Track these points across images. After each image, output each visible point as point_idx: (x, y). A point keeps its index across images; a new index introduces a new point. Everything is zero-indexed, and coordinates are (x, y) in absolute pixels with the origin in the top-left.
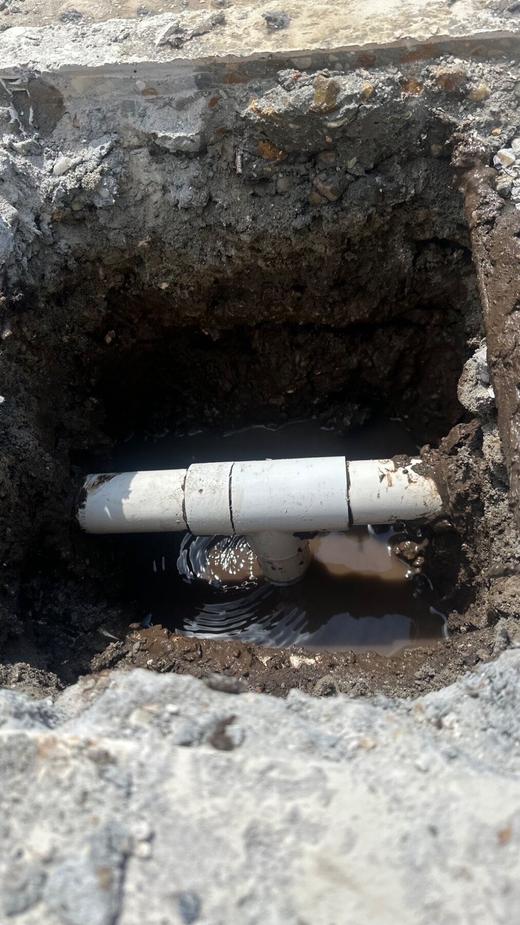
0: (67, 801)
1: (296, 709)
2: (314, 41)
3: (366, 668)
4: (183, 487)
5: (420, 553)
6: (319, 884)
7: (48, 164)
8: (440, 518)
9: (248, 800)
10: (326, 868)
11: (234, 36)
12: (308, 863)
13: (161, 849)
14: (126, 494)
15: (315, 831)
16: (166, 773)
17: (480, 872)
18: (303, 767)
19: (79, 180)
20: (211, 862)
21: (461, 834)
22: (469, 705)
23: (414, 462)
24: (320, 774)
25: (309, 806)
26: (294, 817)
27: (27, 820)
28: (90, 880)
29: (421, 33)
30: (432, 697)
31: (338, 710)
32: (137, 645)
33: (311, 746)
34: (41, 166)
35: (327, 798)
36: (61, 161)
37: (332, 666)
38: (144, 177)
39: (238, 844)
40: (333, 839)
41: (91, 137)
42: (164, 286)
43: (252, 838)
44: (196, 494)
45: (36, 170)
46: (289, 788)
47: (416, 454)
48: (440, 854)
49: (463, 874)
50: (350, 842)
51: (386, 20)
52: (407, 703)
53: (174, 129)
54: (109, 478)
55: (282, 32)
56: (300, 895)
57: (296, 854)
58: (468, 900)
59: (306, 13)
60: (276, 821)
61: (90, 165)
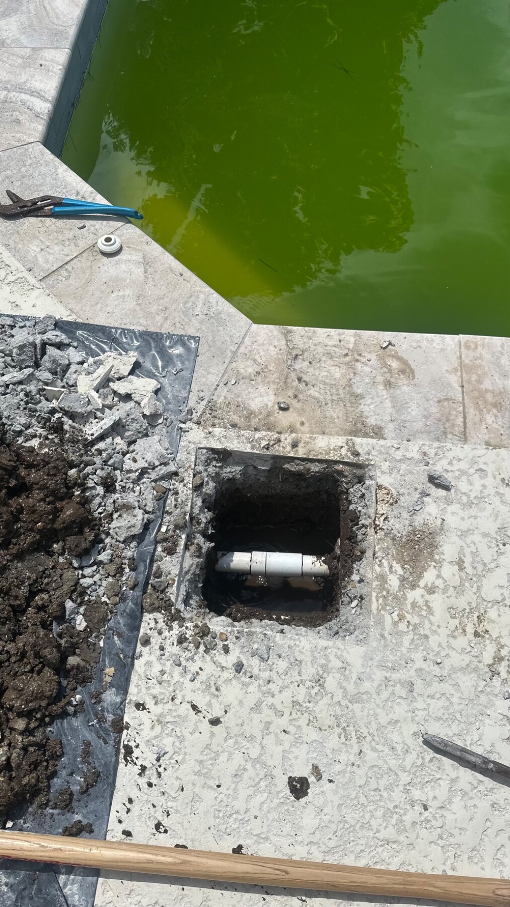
0: (260, 640)
1: (294, 629)
2: (305, 454)
3: (304, 621)
4: (251, 561)
5: (323, 582)
6: (299, 653)
7: (225, 470)
8: (329, 576)
9: (288, 641)
10: (300, 651)
11: (283, 447)
12: (297, 650)
13: (275, 648)
14: (232, 561)
15: (298, 646)
16: (275, 637)
17: (322, 653)
18: (297, 637)
19: (234, 476)
20: (283, 650)
21: (320, 648)
22: (325, 630)
23: (323, 558)
24: (299, 638)
25: (297, 643)
26: (295, 644)
27: (253, 643)
28: (266, 651)
29: (332, 458)
30: (318, 628)
31: (301, 629)
32: (234, 610)
33: (297, 634)
34: (222, 470)
35: (300, 642)
36: (228, 470)
37: (294, 619)
38: (250, 472)
39: (287, 648)
40: (301, 647)
41: (238, 464)
42: (249, 495)
43: (289, 647)
44: (255, 563)
45: (221, 472)
46: (294, 640)
47: (323, 555)
48: (316, 650)
49: (319, 653)
50: (303, 648)
51: (324, 450)
52: (313, 629)
53: (263, 466)
54: (225, 555)
55: (296, 448)
56: (296, 655)
57: (295, 649)
58: (320, 656)
59: (303, 442)
60: (293, 645)
61: (237, 472)
